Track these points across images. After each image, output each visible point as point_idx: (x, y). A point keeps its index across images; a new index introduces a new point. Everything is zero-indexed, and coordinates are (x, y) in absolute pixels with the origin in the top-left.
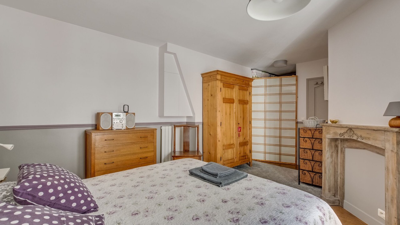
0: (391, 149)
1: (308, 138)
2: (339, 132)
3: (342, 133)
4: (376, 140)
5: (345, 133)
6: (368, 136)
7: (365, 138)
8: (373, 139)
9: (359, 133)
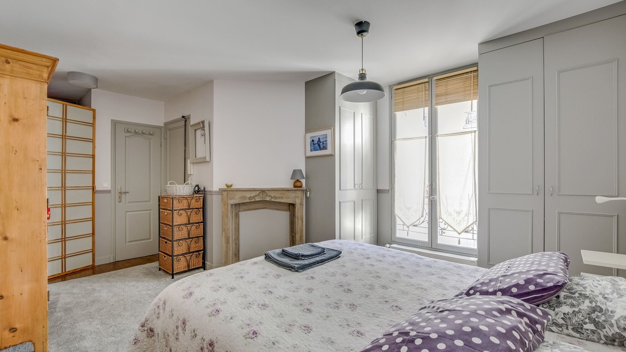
0: (300, 202)
1: (182, 210)
2: (249, 196)
3: (252, 196)
4: (288, 198)
5: (256, 196)
6: (282, 196)
7: (279, 198)
8: (286, 198)
9: (273, 194)
